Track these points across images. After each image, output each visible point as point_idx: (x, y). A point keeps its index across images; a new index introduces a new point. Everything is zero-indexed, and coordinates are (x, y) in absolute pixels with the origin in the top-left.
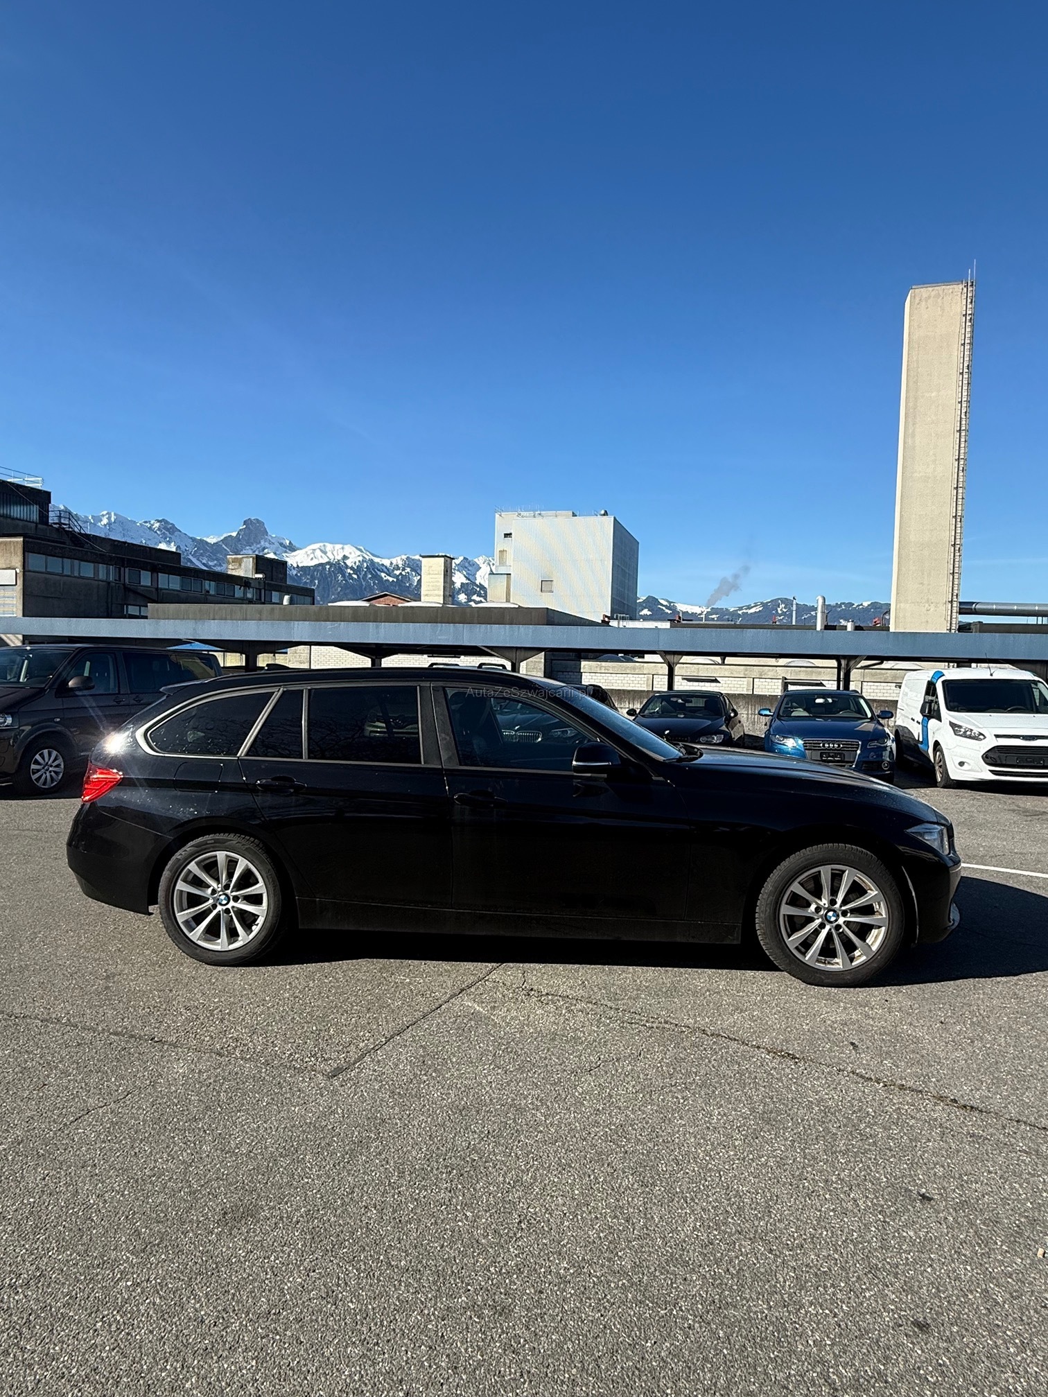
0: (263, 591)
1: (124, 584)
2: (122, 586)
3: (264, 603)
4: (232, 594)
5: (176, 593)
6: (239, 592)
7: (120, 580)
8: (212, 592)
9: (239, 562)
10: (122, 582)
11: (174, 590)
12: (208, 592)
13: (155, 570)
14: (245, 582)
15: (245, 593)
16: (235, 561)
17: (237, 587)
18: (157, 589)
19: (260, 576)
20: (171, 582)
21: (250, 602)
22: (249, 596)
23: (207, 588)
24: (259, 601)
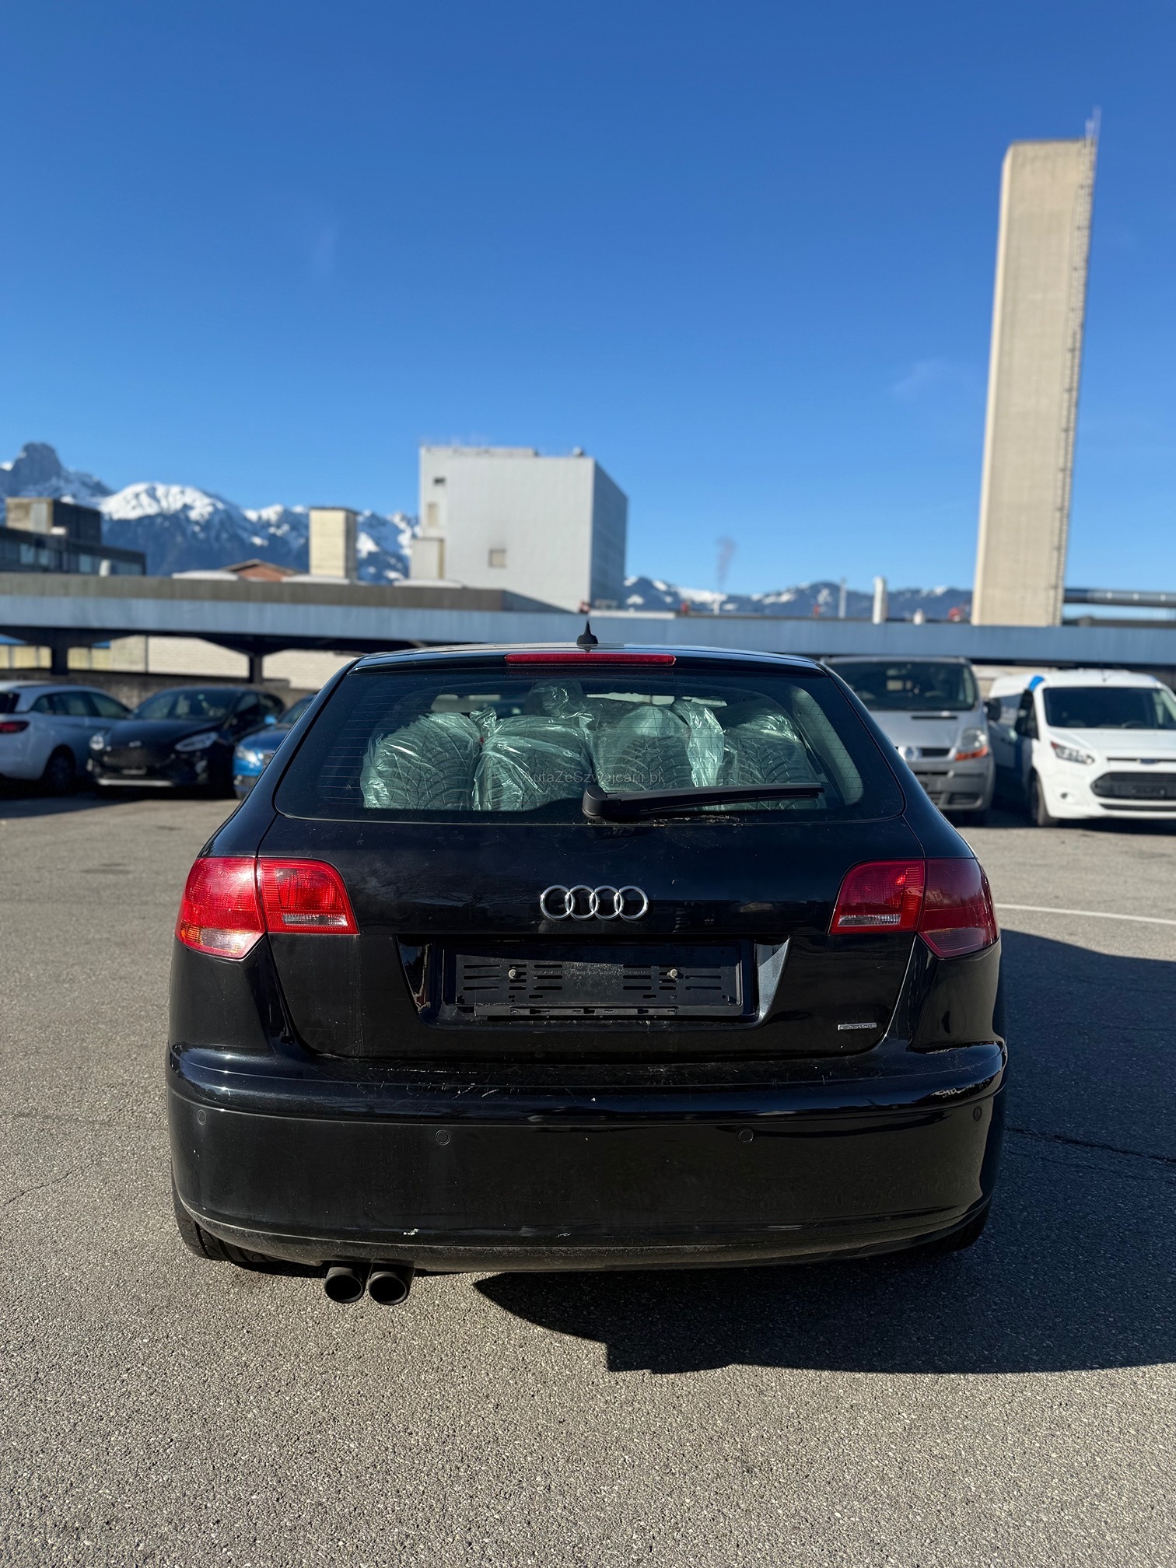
0: (65, 556)
3: (68, 572)
4: (16, 558)
6: (27, 554)
9: (26, 509)
14: (38, 541)
15: (37, 556)
16: (19, 506)
17: (24, 548)
19: (59, 531)
21: (45, 570)
22: (44, 561)
24: (59, 569)
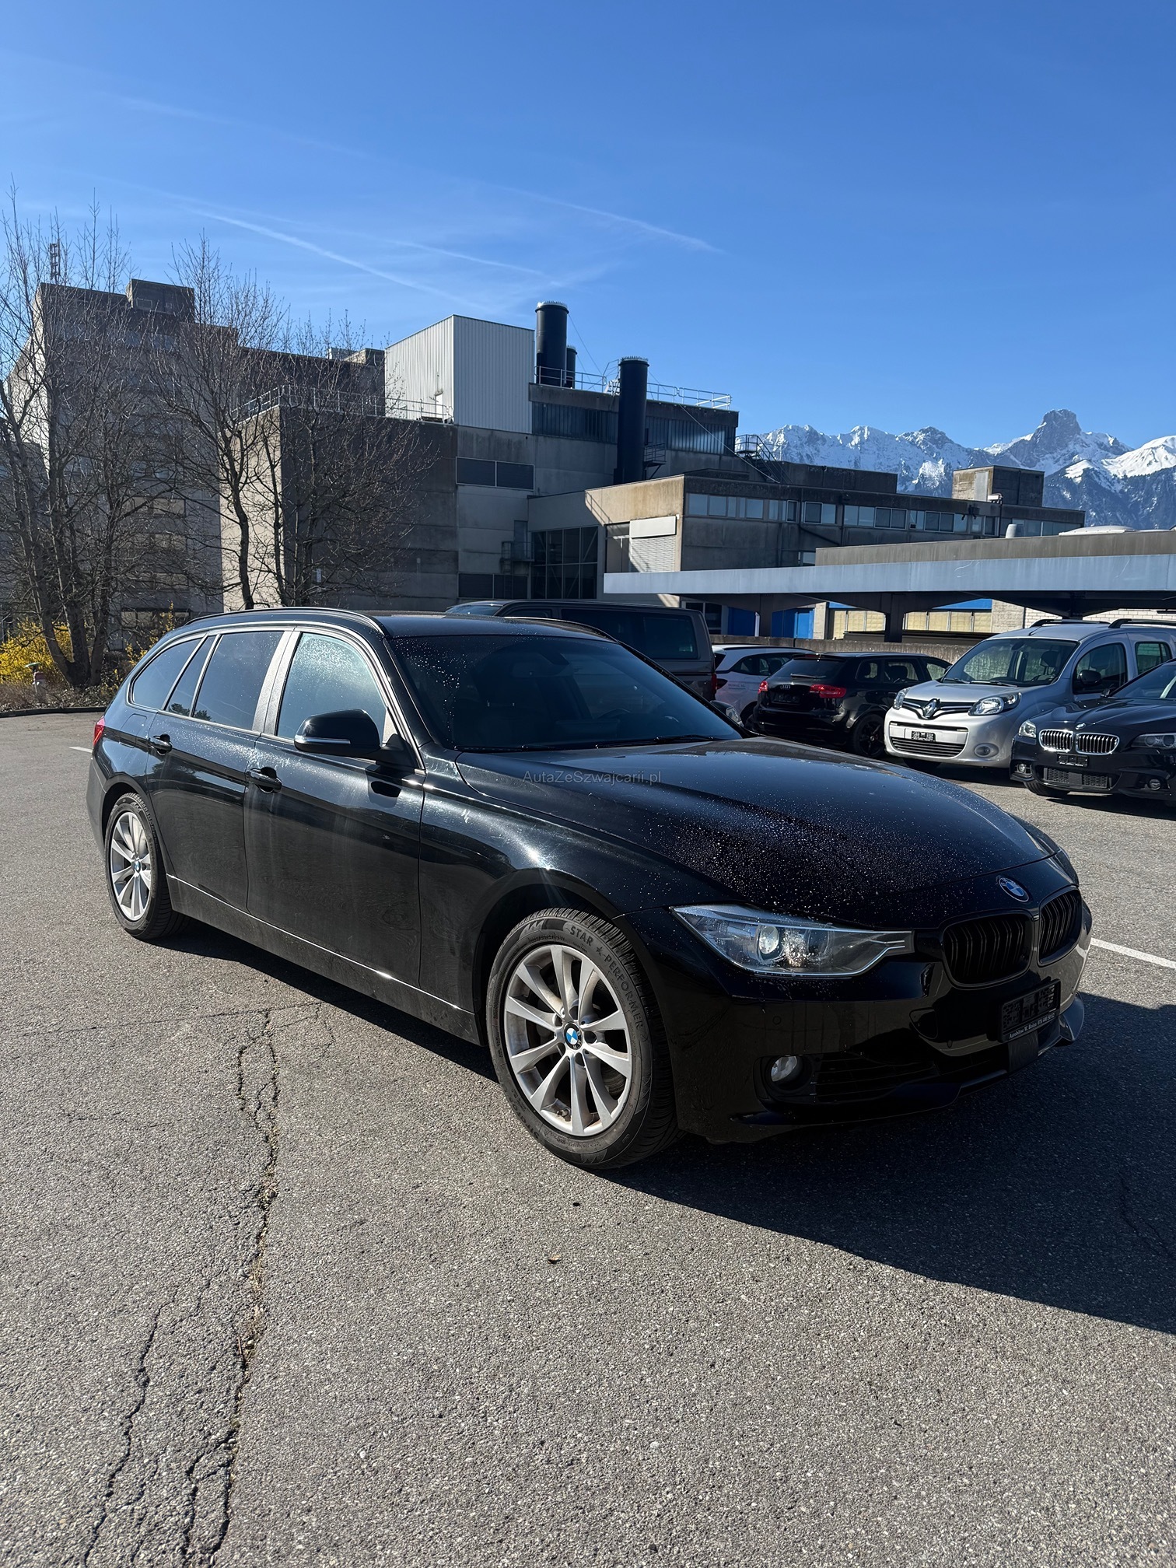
0: (998, 520)
1: (799, 525)
2: (796, 527)
4: (950, 529)
5: (868, 530)
6: (960, 523)
7: (794, 520)
8: (919, 527)
9: (969, 479)
10: (797, 521)
11: (863, 528)
12: (913, 526)
13: (841, 501)
14: (971, 509)
15: (969, 525)
16: (964, 478)
17: (958, 517)
18: (842, 528)
19: (996, 497)
20: (861, 516)
21: (976, 536)
22: (976, 528)
23: (913, 521)
24: (991, 534)
